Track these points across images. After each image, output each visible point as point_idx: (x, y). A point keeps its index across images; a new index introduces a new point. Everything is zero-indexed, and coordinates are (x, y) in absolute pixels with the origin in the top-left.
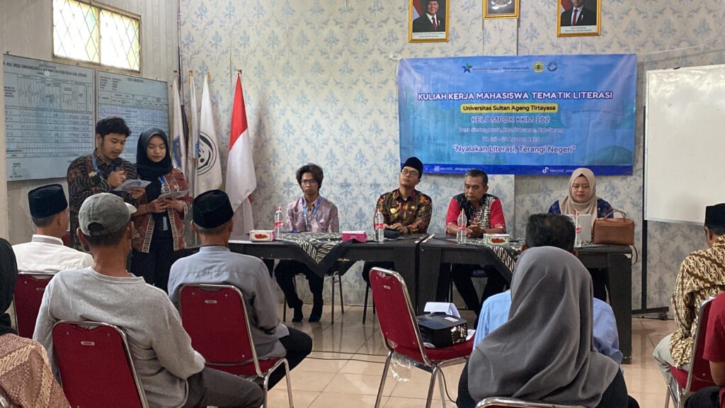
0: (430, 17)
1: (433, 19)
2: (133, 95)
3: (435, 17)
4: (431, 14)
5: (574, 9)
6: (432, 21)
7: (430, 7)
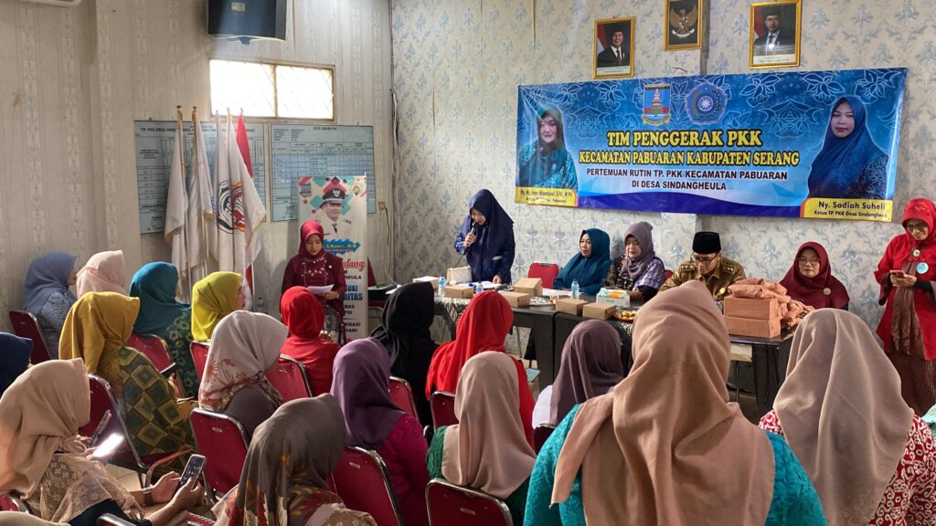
0: (614, 50)
1: (618, 52)
2: (321, 144)
3: (620, 50)
4: (616, 47)
5: (770, 34)
6: (616, 54)
7: (614, 38)
